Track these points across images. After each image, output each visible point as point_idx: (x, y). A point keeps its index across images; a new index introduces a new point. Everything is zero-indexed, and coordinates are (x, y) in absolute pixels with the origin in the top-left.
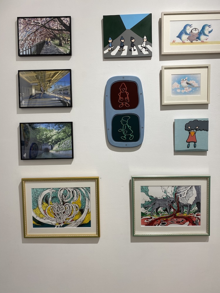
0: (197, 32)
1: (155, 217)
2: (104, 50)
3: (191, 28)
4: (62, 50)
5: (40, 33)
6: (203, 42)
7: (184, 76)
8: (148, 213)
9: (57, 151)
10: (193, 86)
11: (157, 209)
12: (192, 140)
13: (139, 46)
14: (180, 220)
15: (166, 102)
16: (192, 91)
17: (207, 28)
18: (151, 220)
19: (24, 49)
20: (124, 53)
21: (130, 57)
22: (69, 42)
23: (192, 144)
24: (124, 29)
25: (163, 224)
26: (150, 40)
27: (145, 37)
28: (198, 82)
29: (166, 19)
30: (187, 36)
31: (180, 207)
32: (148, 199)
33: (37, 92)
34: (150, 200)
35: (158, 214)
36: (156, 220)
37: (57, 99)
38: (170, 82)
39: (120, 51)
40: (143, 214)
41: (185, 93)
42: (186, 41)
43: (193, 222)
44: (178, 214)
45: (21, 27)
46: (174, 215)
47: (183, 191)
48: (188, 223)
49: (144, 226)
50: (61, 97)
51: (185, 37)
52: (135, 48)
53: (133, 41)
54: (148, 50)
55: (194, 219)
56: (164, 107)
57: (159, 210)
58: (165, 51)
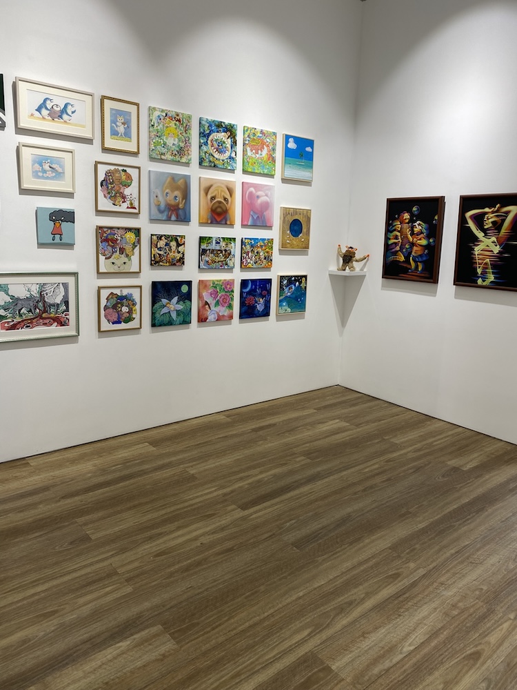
0: (58, 109)
1: (18, 319)
3: (52, 104)
6: (65, 122)
7: (46, 158)
8: (9, 315)
10: (57, 171)
11: (20, 310)
12: (57, 232)
14: (47, 321)
15: (25, 186)
16: (55, 176)
17: (69, 107)
18: (12, 323)
23: (57, 237)
25: (27, 327)
28: (62, 167)
29: (22, 87)
30: (48, 112)
31: (47, 307)
32: (8, 299)
34: (11, 301)
35: (20, 316)
36: (19, 322)
38: (30, 163)
40: (2, 317)
41: (47, 178)
42: (46, 117)
43: (62, 323)
44: (44, 315)
46: (40, 316)
47: (49, 289)
48: (56, 324)
49: (4, 331)
51: (45, 112)
55: (62, 320)
56: (24, 191)
57: (22, 312)
58: (22, 124)
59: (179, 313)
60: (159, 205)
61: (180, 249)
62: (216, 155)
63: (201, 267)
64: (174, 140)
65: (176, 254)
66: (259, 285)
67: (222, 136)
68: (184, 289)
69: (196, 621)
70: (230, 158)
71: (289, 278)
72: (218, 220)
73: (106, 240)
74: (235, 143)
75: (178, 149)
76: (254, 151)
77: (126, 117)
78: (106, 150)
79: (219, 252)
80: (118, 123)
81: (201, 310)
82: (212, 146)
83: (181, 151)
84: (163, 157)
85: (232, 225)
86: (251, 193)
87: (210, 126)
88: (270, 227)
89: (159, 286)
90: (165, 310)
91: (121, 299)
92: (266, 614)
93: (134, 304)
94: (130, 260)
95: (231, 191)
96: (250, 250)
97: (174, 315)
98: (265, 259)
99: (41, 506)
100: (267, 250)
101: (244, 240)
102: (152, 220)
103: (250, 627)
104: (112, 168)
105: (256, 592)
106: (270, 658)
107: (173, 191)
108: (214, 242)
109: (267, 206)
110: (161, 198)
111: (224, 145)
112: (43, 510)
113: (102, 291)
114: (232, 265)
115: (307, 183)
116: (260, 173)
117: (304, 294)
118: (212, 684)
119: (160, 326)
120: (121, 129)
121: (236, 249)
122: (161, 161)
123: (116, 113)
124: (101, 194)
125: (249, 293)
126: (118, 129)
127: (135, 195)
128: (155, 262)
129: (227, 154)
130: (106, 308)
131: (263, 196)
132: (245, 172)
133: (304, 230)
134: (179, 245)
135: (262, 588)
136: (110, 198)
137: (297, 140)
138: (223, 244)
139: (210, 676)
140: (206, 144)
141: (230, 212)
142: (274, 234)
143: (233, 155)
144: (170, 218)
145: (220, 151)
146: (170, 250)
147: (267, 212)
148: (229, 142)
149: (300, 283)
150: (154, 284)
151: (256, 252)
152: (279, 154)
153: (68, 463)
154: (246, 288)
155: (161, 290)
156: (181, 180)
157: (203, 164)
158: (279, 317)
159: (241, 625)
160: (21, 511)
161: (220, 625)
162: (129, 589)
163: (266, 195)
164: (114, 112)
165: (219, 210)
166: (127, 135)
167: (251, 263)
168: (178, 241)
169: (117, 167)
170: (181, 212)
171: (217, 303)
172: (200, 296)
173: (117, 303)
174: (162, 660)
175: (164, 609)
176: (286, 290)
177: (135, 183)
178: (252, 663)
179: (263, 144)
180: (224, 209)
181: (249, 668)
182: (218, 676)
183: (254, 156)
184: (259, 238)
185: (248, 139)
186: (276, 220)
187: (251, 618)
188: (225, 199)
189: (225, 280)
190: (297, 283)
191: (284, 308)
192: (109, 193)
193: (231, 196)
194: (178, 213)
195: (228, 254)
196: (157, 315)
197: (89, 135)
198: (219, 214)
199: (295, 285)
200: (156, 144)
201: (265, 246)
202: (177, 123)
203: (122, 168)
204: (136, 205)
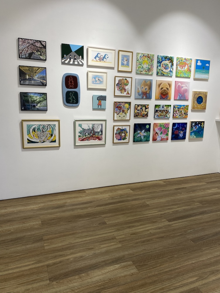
0: (102, 57)
1: (85, 137)
2: (62, 60)
3: (100, 55)
4: (41, 57)
5: (31, 47)
7: (97, 76)
9: (39, 107)
10: (101, 81)
11: (85, 134)
12: (100, 104)
13: (78, 60)
14: (95, 138)
15: (89, 87)
16: (100, 83)
17: (106, 56)
18: (82, 138)
19: (22, 55)
20: (71, 62)
21: (73, 64)
22: (45, 54)
24: (71, 51)
25: (88, 140)
26: (83, 58)
27: (81, 56)
28: (103, 79)
29: (90, 49)
30: (99, 58)
31: (95, 133)
32: (82, 129)
33: (29, 77)
35: (85, 136)
37: (39, 81)
38: (91, 78)
39: (70, 61)
40: (79, 136)
41: (97, 84)
42: (98, 60)
43: (100, 139)
44: (93, 136)
45: (21, 43)
47: (96, 126)
48: (97, 139)
49: (80, 141)
50: (41, 81)
51: (97, 58)
52: (76, 60)
53: (75, 57)
54: (82, 63)
56: (89, 89)
57: (86, 134)
58: (89, 64)
59: (144, 136)
60: (139, 92)
61: (147, 110)
62: (164, 70)
63: (155, 118)
64: (147, 65)
65: (145, 112)
66: (181, 125)
67: (167, 62)
68: (147, 127)
69: (146, 263)
70: (170, 71)
71: (196, 123)
72: (164, 98)
73: (118, 107)
74: (173, 65)
75: (148, 69)
76: (181, 68)
77: (127, 58)
78: (119, 71)
79: (163, 111)
80: (124, 60)
81: (154, 136)
82: (163, 66)
83: (149, 70)
84: (141, 73)
85: (170, 100)
86: (179, 86)
87: (162, 58)
88: (187, 100)
89: (137, 126)
90: (139, 135)
91: (122, 130)
92: (177, 267)
93: (127, 133)
94: (126, 115)
95: (170, 85)
96: (177, 110)
97: (142, 138)
98: (184, 114)
99: (89, 208)
100: (186, 110)
101: (175, 106)
102: (136, 99)
103: (169, 271)
104: (121, 78)
105: (173, 257)
106: (178, 286)
107: (145, 86)
108: (161, 107)
109: (186, 91)
110: (140, 90)
111: (168, 66)
112: (90, 210)
113: (115, 127)
114: (169, 117)
115: (206, 80)
116: (184, 77)
117: (203, 130)
118: (152, 290)
119: (137, 142)
120: (125, 63)
121: (171, 110)
122: (141, 74)
123: (124, 56)
124: (116, 89)
125: (176, 129)
126: (124, 63)
127: (130, 89)
128: (136, 116)
129: (169, 70)
130: (116, 134)
131: (185, 87)
132: (177, 77)
133: (204, 101)
134: (146, 108)
135: (176, 256)
136: (120, 90)
137: (202, 61)
138: (165, 108)
139: (151, 287)
140: (160, 66)
141: (169, 94)
142: (189, 103)
143: (172, 70)
144: (143, 97)
145: (165, 68)
146: (142, 111)
147: (186, 93)
148: (170, 64)
149: (201, 125)
150: (135, 125)
151: (180, 111)
152: (193, 68)
153: (99, 193)
154: (175, 126)
155: (138, 127)
156: (149, 82)
157: (158, 74)
158: (190, 140)
159: (165, 269)
160: (82, 209)
161: (156, 267)
162: (120, 245)
163: (186, 86)
164: (123, 56)
165: (164, 93)
166: (128, 65)
167: (178, 116)
168: (146, 107)
169: (123, 78)
170: (148, 95)
171: (161, 133)
172: (154, 130)
173: (120, 132)
174: (132, 275)
175: (133, 256)
176: (194, 128)
177: (130, 84)
178: (169, 286)
179: (185, 64)
180: (167, 93)
181: (168, 287)
182: (155, 287)
183: (181, 70)
184: (182, 105)
185: (179, 62)
186: (190, 97)
187: (170, 267)
188: (167, 89)
189: (165, 123)
190: (200, 125)
191: (192, 136)
192: (119, 88)
193: (170, 87)
194: (147, 95)
195: (167, 112)
196: (136, 137)
197: (113, 66)
198: (164, 95)
199: (198, 126)
200: (139, 68)
201: (185, 108)
202: (148, 58)
203: (125, 78)
204: (130, 93)
